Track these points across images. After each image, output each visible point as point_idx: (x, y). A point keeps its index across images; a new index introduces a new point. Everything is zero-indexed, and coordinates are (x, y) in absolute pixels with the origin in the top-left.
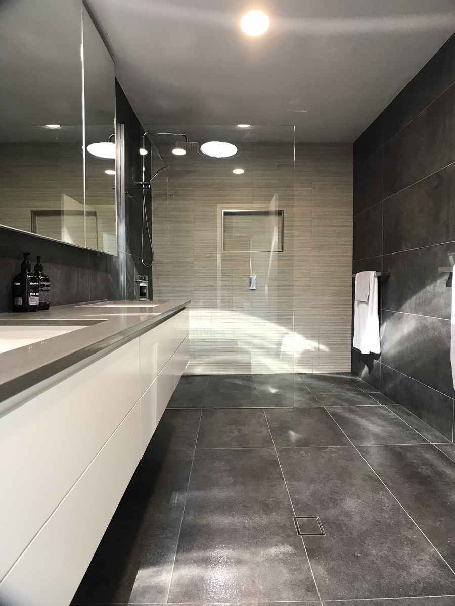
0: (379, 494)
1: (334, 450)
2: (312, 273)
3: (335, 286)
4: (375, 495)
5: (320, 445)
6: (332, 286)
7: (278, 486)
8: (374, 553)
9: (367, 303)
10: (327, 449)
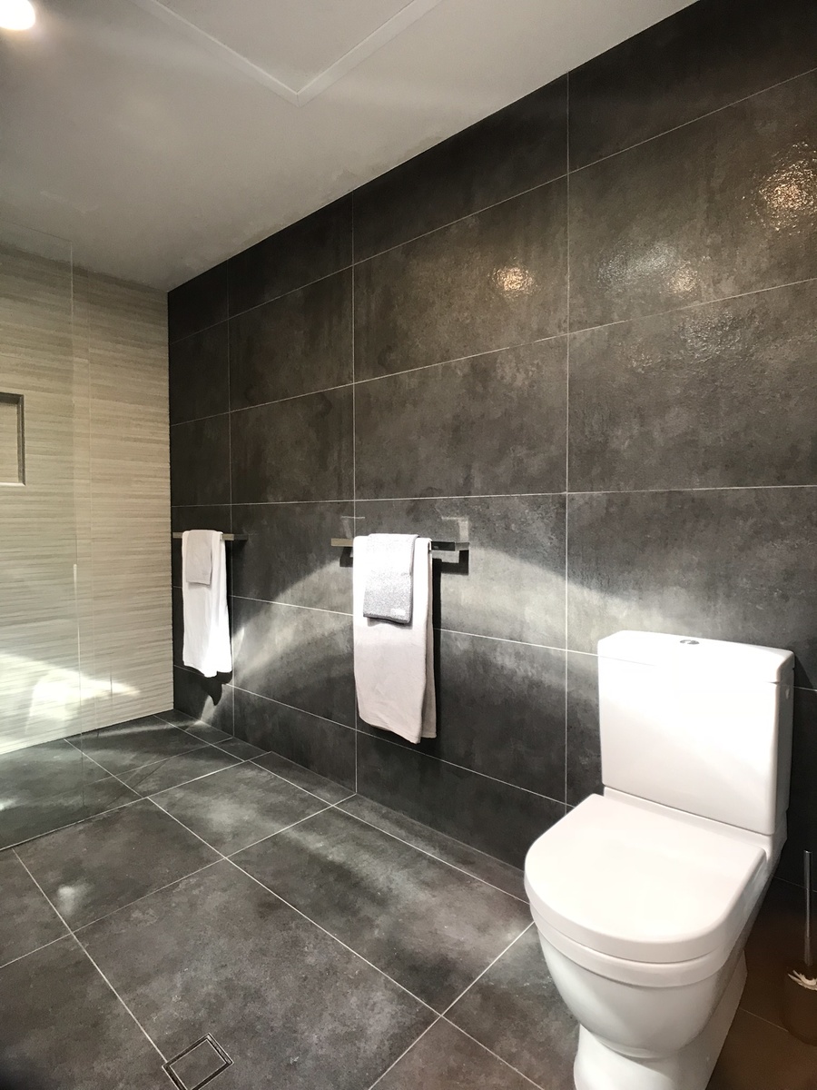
0: (290, 929)
1: (193, 881)
2: (92, 529)
3: (140, 553)
4: (285, 934)
5: (165, 881)
6: (134, 553)
7: (109, 1017)
8: (315, 1038)
9: (209, 586)
10: (180, 886)
